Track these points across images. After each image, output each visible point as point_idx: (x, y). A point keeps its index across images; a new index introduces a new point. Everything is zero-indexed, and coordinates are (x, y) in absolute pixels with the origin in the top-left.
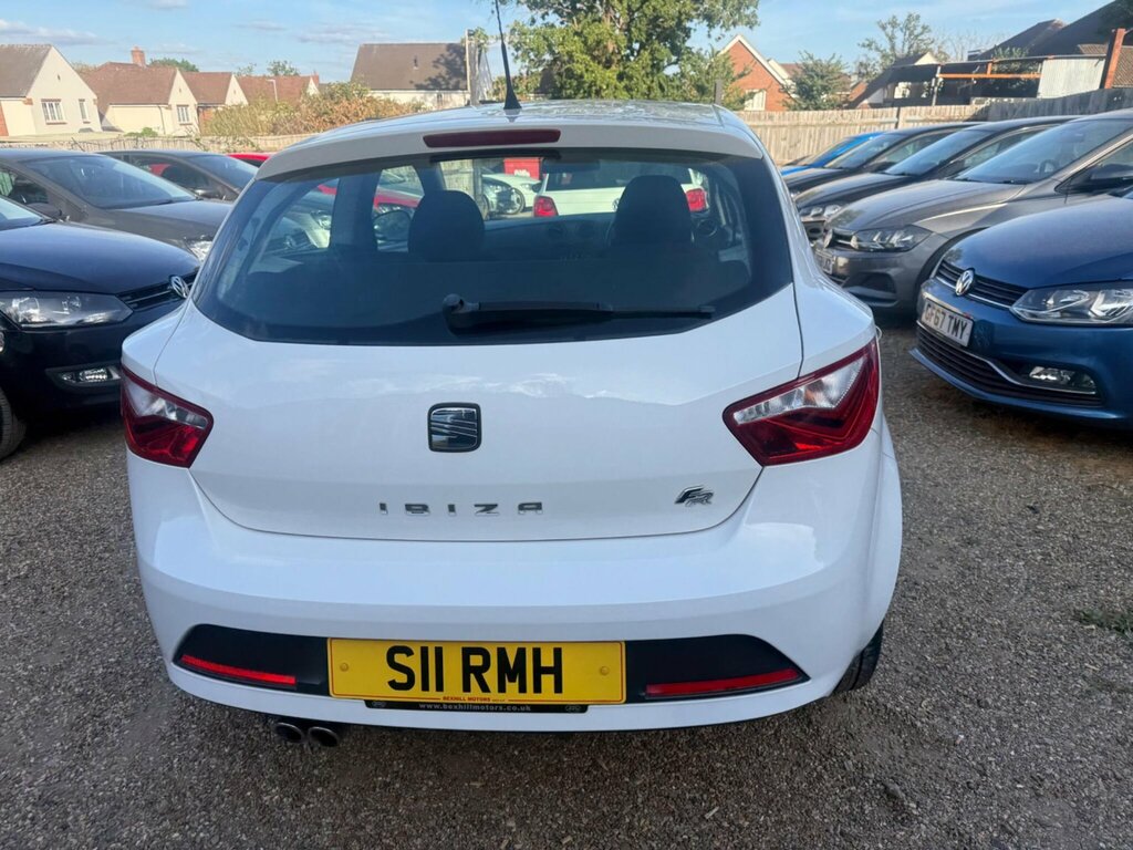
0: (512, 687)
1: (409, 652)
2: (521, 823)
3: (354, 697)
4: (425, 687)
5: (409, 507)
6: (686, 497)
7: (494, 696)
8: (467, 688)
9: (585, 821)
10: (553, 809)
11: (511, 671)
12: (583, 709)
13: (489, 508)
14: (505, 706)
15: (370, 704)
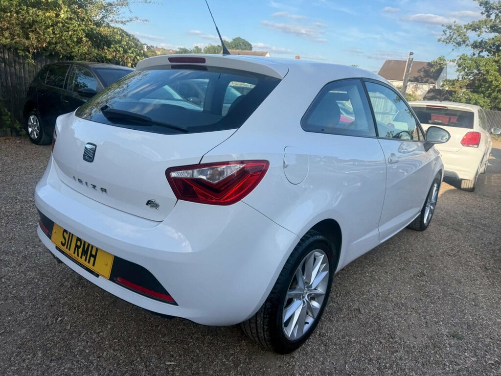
0: (84, 257)
1: (67, 234)
2: (112, 328)
3: (55, 243)
4: (67, 248)
5: (79, 179)
6: (149, 203)
7: (79, 259)
8: (74, 253)
9: (130, 339)
10: (127, 330)
11: (85, 252)
12: (97, 276)
13: (94, 187)
14: (81, 264)
15: (57, 247)
